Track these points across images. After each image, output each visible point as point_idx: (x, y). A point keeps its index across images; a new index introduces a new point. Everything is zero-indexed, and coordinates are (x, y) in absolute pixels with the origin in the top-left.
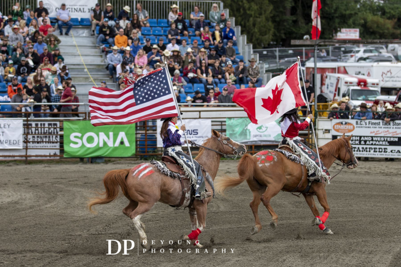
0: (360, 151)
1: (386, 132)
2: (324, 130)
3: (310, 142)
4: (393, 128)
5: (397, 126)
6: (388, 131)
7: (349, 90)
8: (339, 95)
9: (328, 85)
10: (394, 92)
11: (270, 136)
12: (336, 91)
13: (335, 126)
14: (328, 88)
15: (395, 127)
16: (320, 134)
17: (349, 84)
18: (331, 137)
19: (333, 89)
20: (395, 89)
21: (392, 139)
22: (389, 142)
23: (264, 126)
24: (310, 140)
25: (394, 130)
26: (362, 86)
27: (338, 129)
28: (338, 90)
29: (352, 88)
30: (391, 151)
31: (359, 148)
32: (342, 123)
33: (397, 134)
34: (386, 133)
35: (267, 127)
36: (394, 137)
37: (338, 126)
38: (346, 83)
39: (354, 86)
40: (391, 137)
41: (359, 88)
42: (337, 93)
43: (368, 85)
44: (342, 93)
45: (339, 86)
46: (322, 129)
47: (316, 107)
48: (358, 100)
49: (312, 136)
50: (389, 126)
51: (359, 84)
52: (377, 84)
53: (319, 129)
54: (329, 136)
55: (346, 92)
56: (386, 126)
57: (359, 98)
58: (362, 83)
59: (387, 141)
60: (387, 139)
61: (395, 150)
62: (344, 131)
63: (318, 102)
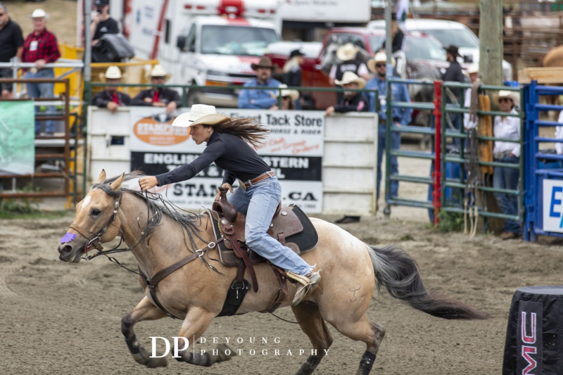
0: (205, 195)
1: (276, 143)
2: (108, 138)
3: (72, 170)
4: (296, 132)
5: (306, 128)
6: (282, 140)
7: (194, 26)
8: (167, 40)
9: (139, 14)
10: (318, 32)
12: (159, 29)
13: (140, 126)
14: (138, 20)
15: (300, 128)
16: (98, 147)
17: (194, 10)
18: (127, 157)
19: (152, 24)
20: (321, 25)
21: (293, 163)
22: (284, 171)
24: (72, 164)
25: (299, 138)
26: (232, 16)
27: (145, 133)
28: (166, 25)
29: (202, 21)
30: (291, 196)
31: (202, 187)
32: (157, 119)
33: (307, 149)
34: (277, 146)
36: (298, 157)
37: (146, 125)
38: (188, 7)
39: (207, 15)
40: (289, 157)
41: (222, 21)
42: (162, 34)
43: (246, 14)
44: (175, 33)
45: (168, 15)
46: (104, 135)
47: (88, 72)
48: (218, 53)
49: (76, 154)
50: (284, 127)
51: (222, 11)
52: (272, 12)
53: (93, 136)
54: (123, 152)
55: (186, 33)
56: (277, 127)
57: (223, 50)
58: (231, 9)
59: (278, 167)
60: (279, 163)
61: (300, 194)
62: (163, 140)
63: (93, 61)
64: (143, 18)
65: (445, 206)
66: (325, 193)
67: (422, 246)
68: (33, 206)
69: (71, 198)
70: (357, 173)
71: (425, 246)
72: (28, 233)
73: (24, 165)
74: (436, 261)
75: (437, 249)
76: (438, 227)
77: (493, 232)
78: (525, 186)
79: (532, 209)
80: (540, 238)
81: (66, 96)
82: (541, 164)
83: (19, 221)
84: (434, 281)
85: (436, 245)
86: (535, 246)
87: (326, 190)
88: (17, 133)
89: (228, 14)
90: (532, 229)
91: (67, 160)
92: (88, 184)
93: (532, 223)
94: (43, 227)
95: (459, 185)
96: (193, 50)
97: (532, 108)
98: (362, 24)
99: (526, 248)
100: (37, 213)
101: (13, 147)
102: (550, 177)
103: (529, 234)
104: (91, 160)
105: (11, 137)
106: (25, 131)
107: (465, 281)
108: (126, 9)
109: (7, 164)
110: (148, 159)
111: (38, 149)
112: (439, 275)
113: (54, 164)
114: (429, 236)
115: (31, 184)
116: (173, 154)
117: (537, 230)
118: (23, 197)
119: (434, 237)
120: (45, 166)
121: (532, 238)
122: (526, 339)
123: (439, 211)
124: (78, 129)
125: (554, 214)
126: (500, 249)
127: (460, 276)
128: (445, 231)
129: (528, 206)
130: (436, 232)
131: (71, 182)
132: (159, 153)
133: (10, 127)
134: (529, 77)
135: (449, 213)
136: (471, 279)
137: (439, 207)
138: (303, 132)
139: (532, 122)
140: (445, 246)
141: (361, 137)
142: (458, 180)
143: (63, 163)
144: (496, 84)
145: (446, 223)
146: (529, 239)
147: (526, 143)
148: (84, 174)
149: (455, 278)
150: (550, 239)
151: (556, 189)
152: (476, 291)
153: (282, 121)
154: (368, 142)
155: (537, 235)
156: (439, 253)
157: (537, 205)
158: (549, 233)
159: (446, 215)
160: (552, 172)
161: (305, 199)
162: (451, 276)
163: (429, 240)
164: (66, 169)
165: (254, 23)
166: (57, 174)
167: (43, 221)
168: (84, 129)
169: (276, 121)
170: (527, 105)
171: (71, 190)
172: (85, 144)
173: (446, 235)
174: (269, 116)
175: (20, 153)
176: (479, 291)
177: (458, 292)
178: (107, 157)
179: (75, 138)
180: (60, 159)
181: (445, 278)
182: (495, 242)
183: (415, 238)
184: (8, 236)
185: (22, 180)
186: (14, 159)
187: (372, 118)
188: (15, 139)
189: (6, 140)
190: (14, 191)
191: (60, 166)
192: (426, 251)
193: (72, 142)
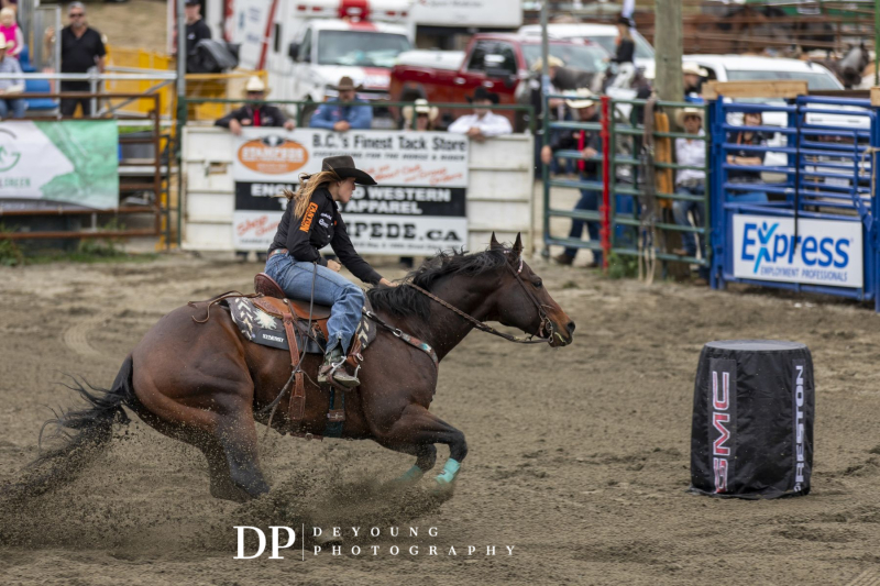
1: (411, 170)
2: (207, 165)
3: (163, 204)
4: (434, 158)
5: (447, 153)
6: (417, 168)
7: (309, 31)
8: (277, 48)
9: (242, 16)
10: (459, 39)
11: (28, 182)
12: (267, 34)
13: (246, 151)
14: (241, 24)
15: (440, 153)
16: (196, 178)
17: (309, 12)
18: (230, 187)
19: (258, 28)
20: (463, 30)
21: (431, 195)
22: (421, 204)
23: (9, 151)
24: (164, 197)
25: (439, 164)
26: (355, 20)
27: (252, 159)
28: (274, 30)
29: (319, 25)
30: (429, 235)
32: (266, 142)
33: (448, 178)
34: (411, 175)
35: (18, 155)
36: (437, 188)
37: (253, 150)
38: (302, 8)
39: (325, 18)
40: (426, 188)
41: (342, 25)
42: (271, 41)
43: (373, 16)
44: (287, 39)
45: (278, 18)
46: (203, 162)
47: (182, 86)
48: (338, 64)
49: (169, 185)
50: (420, 152)
51: (343, 13)
52: (404, 14)
53: (190, 162)
54: (225, 183)
55: (300, 40)
56: (411, 152)
57: (344, 60)
58: (354, 11)
59: (414, 200)
60: (414, 195)
61: (440, 232)
62: (273, 167)
63: (188, 71)
64: (248, 22)
65: (617, 246)
66: (471, 232)
67: (588, 296)
68: (118, 247)
69: (163, 238)
70: (510, 208)
71: (593, 295)
72: (111, 279)
73: (105, 198)
74: (605, 313)
75: (606, 299)
76: (608, 273)
77: (673, 278)
78: (711, 225)
79: (720, 251)
80: (730, 285)
81: (155, 114)
82: (731, 196)
83: (101, 265)
84: (603, 337)
85: (606, 294)
86: (724, 295)
87: (473, 227)
88: (97, 159)
89: (351, 16)
90: (721, 275)
91: (157, 192)
92: (183, 221)
93: (720, 268)
94: (132, 272)
95: (632, 221)
96: (308, 60)
97: (718, 129)
98: (512, 30)
99: (713, 297)
100: (122, 255)
101: (92, 176)
102: (742, 212)
103: (717, 281)
104: (187, 193)
105: (89, 164)
106: (106, 157)
107: (642, 337)
108: (226, 11)
109: (85, 196)
110: (255, 191)
111: (123, 178)
112: (610, 329)
113: (141, 197)
114: (597, 284)
115: (115, 221)
116: (286, 184)
117: (727, 276)
118: (106, 237)
119: (604, 284)
120: (131, 200)
121: (721, 285)
122: (717, 405)
123: (609, 253)
124: (171, 152)
125: (746, 257)
126: (682, 299)
127: (634, 331)
128: (616, 277)
129: (715, 247)
130: (605, 279)
131: (163, 218)
132: (269, 184)
133: (89, 151)
134: (715, 91)
135: (621, 256)
136: (649, 334)
137: (608, 249)
138: (443, 157)
139: (718, 146)
140: (616, 295)
141: (513, 163)
142: (630, 216)
143: (153, 196)
144: (675, 100)
145: (617, 267)
146: (717, 287)
147: (712, 171)
148: (179, 209)
149: (629, 332)
150: (742, 287)
151: (749, 227)
152: (654, 349)
153: (417, 145)
154: (522, 170)
155: (726, 282)
156: (609, 304)
157: (726, 245)
158: (741, 280)
159: (617, 258)
160: (744, 206)
161: (447, 239)
162: (624, 330)
163: (597, 288)
164: (157, 202)
165: (382, 28)
166: (147, 209)
167: (131, 265)
168: (178, 155)
169: (410, 145)
170: (713, 126)
171: (164, 228)
172: (180, 173)
173: (618, 282)
174: (401, 138)
175: (100, 183)
176: (658, 349)
177: (634, 350)
178: (206, 188)
179: (167, 164)
180: (149, 190)
181: (617, 334)
182: (676, 290)
183: (580, 285)
184: (88, 284)
185: (104, 216)
186: (94, 191)
187: (526, 140)
188: (95, 167)
189: (84, 167)
190: (94, 230)
191: (149, 199)
192: (593, 302)
193: (163, 170)
